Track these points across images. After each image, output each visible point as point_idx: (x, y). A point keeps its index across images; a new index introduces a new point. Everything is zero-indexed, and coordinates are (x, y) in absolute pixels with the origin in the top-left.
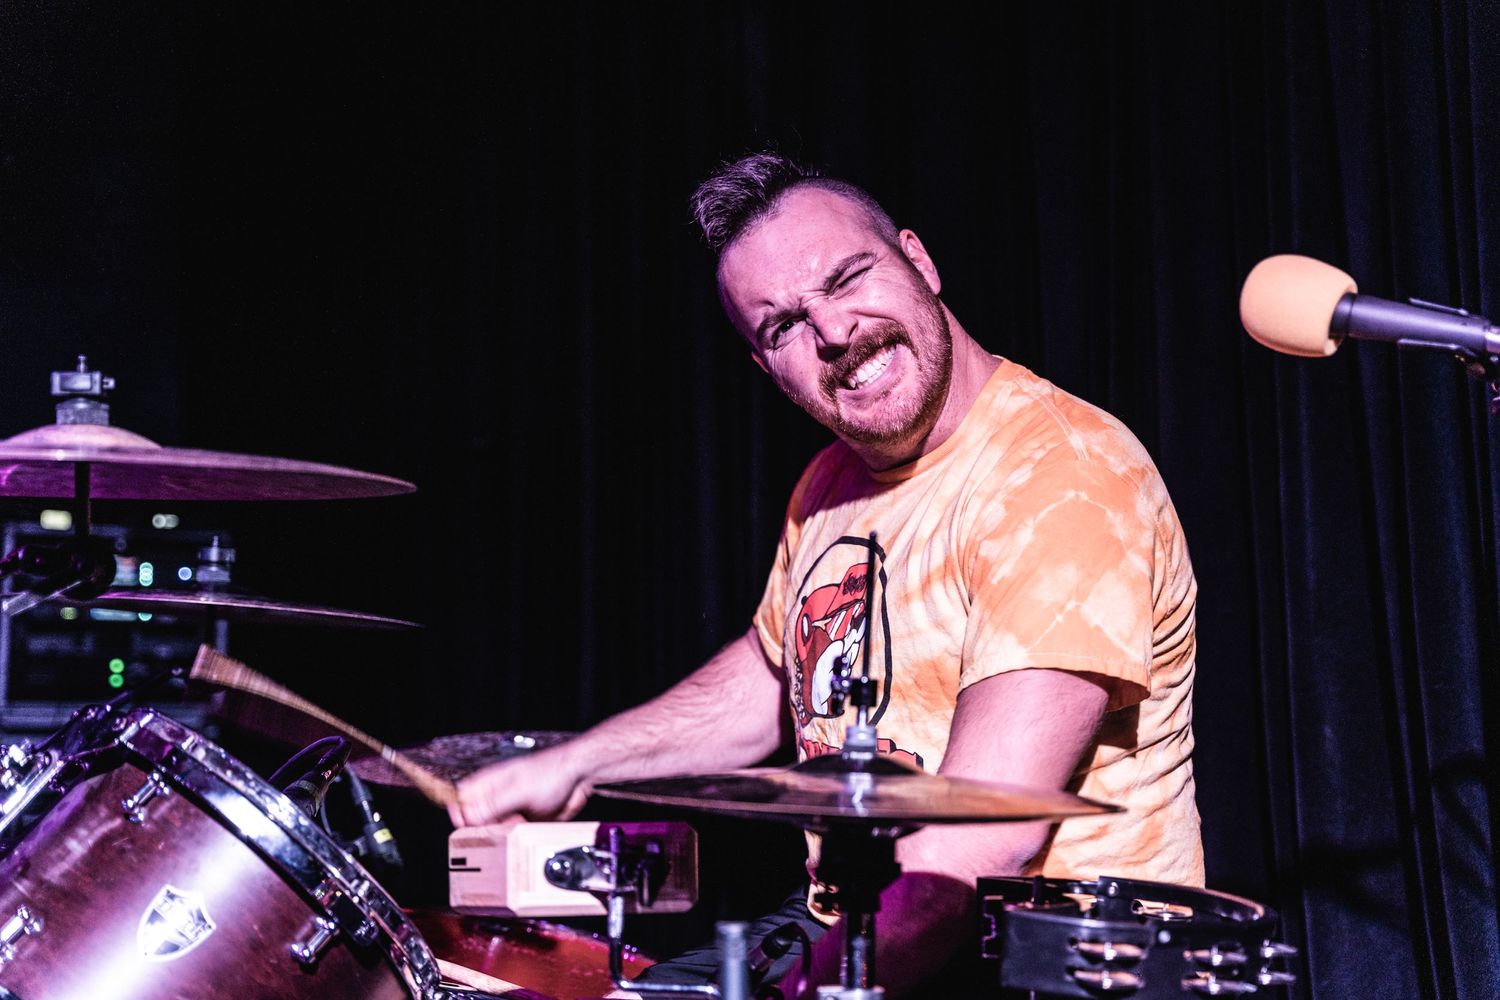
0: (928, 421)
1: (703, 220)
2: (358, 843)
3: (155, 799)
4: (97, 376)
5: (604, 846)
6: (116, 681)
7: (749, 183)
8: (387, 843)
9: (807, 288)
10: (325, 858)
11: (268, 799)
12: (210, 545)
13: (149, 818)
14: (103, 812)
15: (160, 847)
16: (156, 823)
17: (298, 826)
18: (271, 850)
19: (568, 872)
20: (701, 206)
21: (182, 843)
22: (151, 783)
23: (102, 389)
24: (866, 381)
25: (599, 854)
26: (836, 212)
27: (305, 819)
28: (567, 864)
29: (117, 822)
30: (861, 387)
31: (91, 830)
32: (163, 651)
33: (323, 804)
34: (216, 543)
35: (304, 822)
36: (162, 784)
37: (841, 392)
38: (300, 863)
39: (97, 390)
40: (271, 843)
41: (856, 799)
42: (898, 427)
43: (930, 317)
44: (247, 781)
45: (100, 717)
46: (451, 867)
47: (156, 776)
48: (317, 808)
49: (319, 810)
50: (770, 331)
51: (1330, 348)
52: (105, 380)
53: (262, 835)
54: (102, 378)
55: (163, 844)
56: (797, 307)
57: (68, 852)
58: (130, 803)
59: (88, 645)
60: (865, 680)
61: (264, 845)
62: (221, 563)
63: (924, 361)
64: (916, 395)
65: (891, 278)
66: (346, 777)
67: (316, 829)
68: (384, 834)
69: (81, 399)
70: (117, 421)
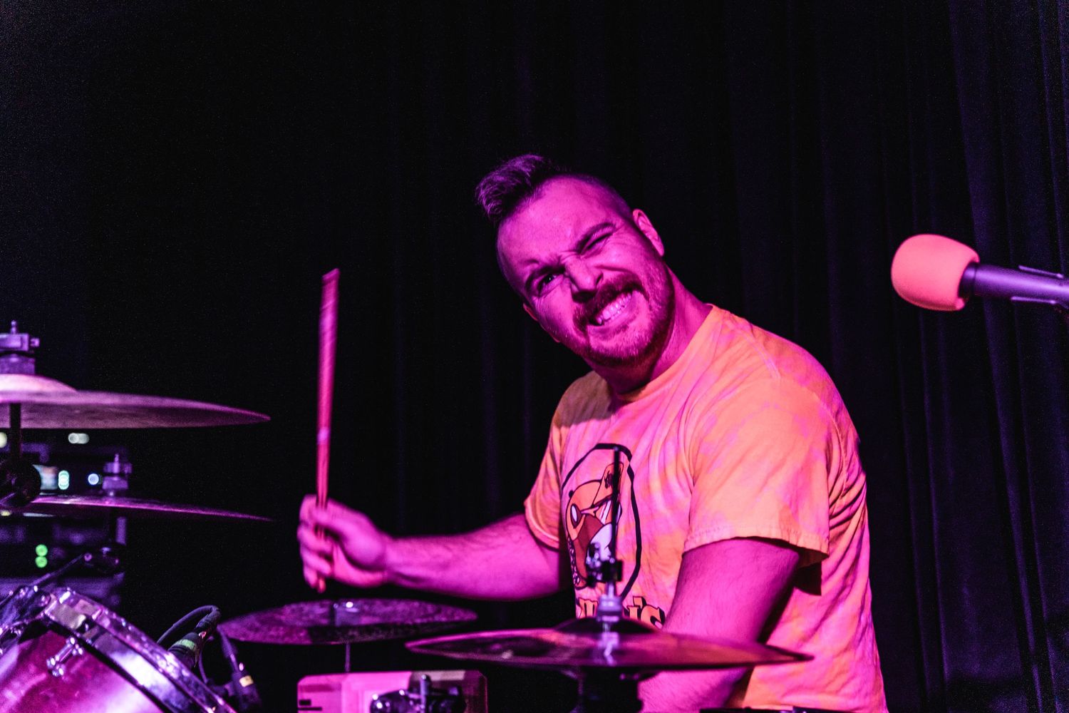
0: (657, 349)
1: (484, 202)
2: (227, 687)
3: (72, 658)
4: (26, 337)
5: (415, 690)
6: (41, 562)
7: (518, 174)
8: (249, 686)
9: (564, 249)
10: (202, 701)
11: (158, 657)
12: (113, 461)
13: (67, 673)
14: (32, 669)
15: (76, 695)
16: (72, 676)
17: (181, 677)
18: (161, 696)
19: (388, 710)
20: (482, 193)
21: (93, 692)
22: (69, 646)
23: (30, 348)
24: (610, 319)
25: (412, 696)
26: (584, 194)
27: (186, 671)
28: (388, 704)
29: (43, 676)
30: (606, 323)
31: (23, 684)
32: (77, 538)
33: (200, 658)
34: (117, 459)
35: (186, 673)
36: (77, 646)
37: (591, 328)
38: (183, 706)
39: (26, 347)
40: (161, 691)
41: (607, 653)
42: (634, 352)
43: (657, 270)
44: (142, 643)
45: (29, 596)
46: (299, 706)
47: (73, 640)
48: (196, 661)
49: (198, 662)
50: (536, 282)
51: (960, 304)
52: (32, 340)
53: (154, 684)
54: (30, 338)
55: (78, 692)
56: (556, 263)
57: (6, 700)
58: (52, 662)
59: (20, 534)
60: (612, 561)
61: (155, 692)
62: (121, 474)
63: (653, 303)
64: (647, 328)
65: (626, 242)
66: (218, 636)
67: (196, 679)
68: (247, 680)
69: (14, 355)
70: (41, 371)
